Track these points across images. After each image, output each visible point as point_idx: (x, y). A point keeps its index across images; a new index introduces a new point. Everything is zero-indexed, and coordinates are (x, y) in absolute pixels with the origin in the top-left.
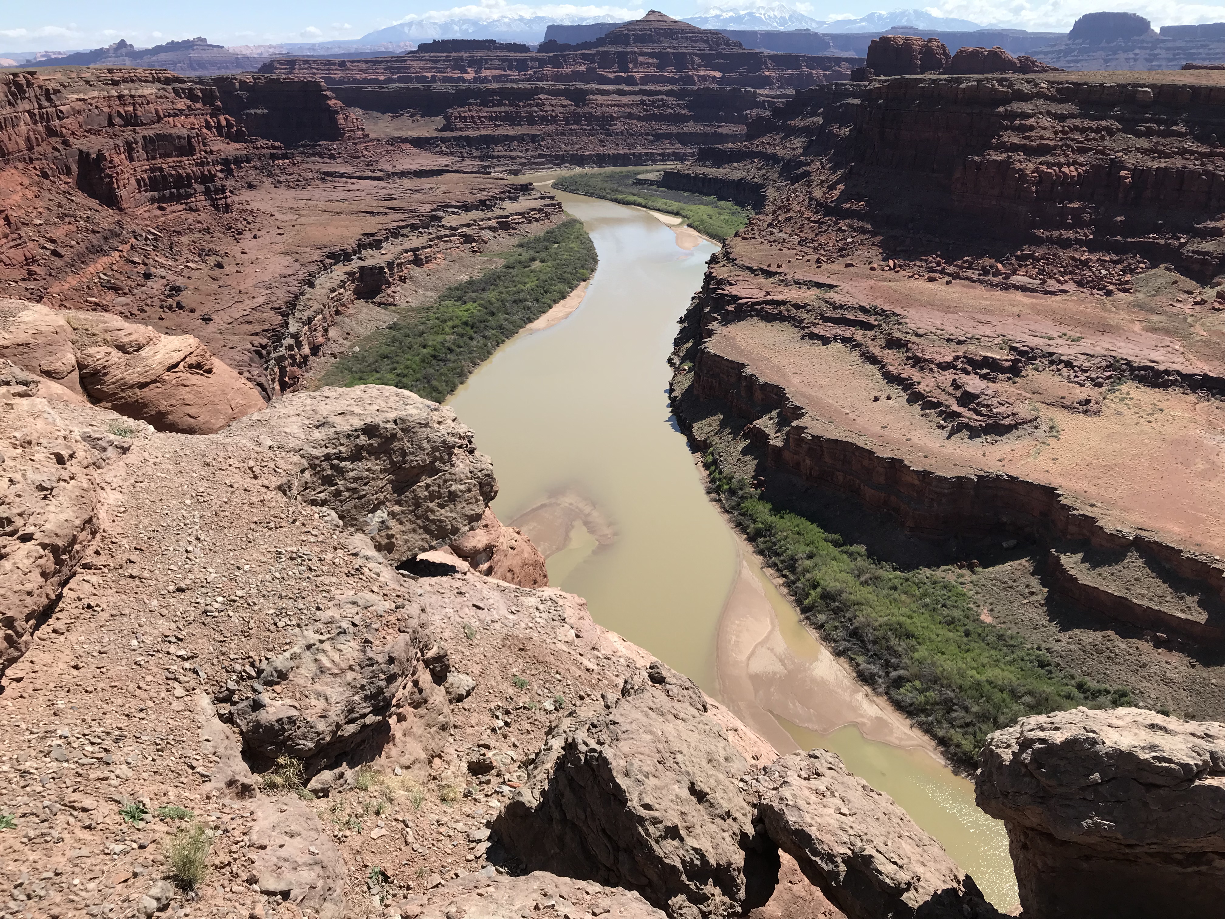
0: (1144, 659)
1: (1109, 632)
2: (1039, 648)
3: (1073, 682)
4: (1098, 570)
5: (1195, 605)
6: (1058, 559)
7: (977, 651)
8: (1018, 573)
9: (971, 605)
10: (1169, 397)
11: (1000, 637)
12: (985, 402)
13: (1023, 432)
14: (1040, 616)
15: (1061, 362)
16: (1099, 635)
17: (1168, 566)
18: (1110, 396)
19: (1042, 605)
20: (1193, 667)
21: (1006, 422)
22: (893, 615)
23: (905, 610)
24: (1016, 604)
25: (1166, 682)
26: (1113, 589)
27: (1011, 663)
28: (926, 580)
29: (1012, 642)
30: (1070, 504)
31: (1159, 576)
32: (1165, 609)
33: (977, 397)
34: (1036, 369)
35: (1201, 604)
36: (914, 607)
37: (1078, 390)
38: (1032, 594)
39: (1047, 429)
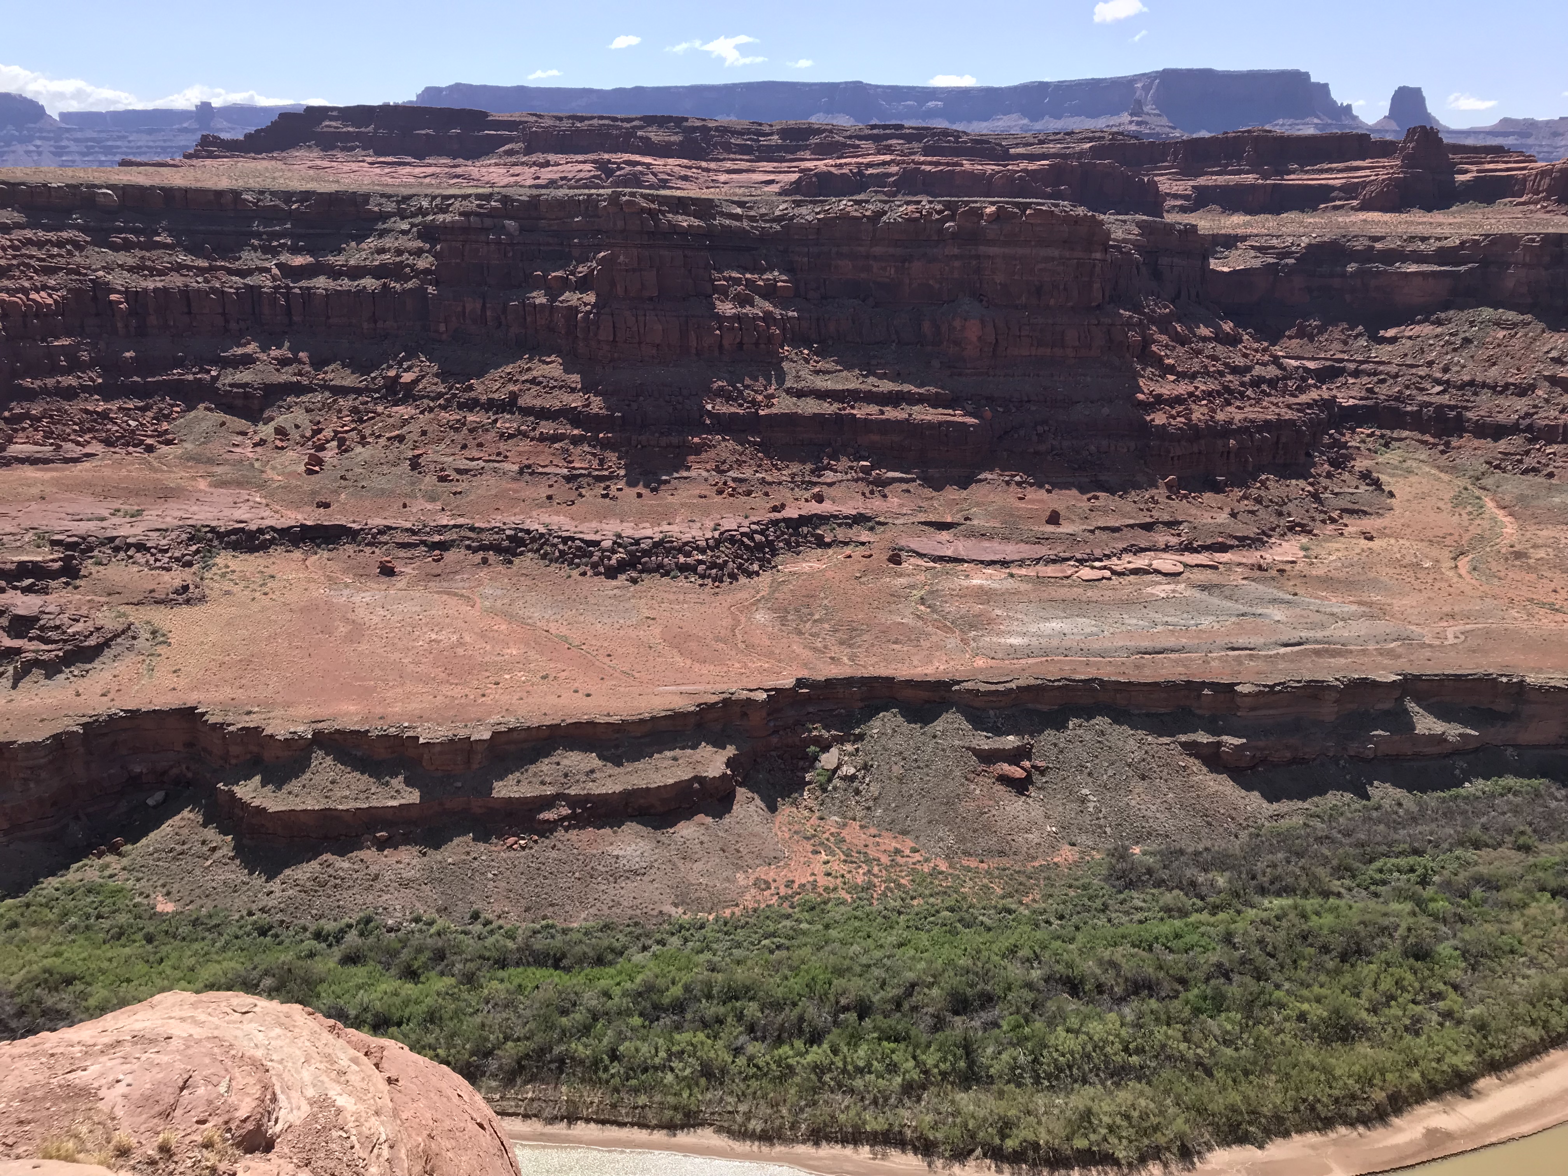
0: (373, 869)
1: (324, 857)
2: (250, 914)
3: (308, 934)
4: (286, 788)
5: (403, 785)
6: (232, 794)
7: (175, 955)
8: (185, 831)
9: (138, 900)
10: (273, 559)
11: (195, 923)
12: (52, 623)
13: (119, 649)
14: (235, 874)
15: (129, 546)
16: (314, 864)
17: (359, 754)
18: (208, 575)
19: (232, 859)
20: (424, 854)
21: (92, 642)
22: (31, 963)
23: (46, 948)
24: (198, 872)
25: (405, 884)
26: (312, 804)
27: (224, 949)
28: (57, 894)
29: (215, 922)
30: (220, 720)
31: (355, 768)
32: (375, 804)
33: (37, 619)
34: (100, 564)
35: (408, 782)
36: (56, 938)
37: (166, 576)
38: (214, 850)
39: (148, 636)
